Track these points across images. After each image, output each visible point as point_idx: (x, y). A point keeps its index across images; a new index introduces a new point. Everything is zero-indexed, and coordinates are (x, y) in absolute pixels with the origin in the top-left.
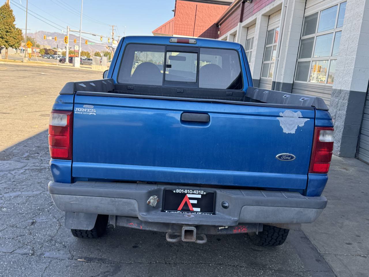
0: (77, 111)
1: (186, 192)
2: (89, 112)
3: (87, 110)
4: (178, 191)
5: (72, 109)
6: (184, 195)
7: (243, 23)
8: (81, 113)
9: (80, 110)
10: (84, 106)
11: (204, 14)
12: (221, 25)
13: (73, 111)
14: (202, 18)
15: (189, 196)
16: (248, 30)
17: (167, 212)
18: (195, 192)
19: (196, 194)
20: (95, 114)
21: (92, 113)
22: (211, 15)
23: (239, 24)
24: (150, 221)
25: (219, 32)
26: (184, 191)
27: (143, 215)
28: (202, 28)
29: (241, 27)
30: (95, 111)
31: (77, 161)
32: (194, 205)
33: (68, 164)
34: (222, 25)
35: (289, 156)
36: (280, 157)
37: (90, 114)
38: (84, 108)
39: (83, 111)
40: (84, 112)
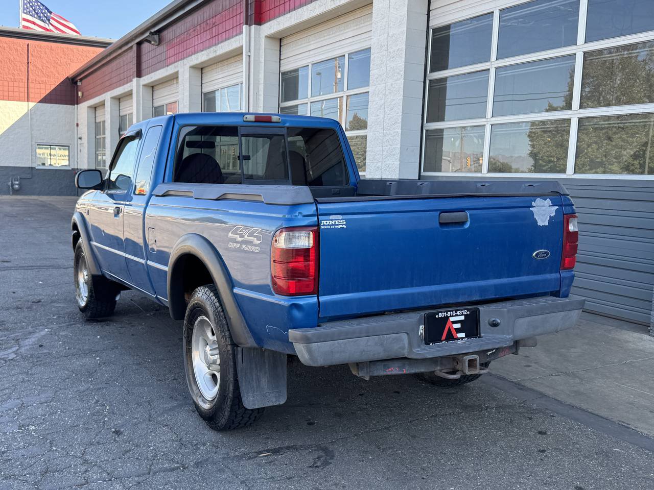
0: (324, 225)
1: (449, 314)
2: (338, 225)
3: (335, 222)
4: (441, 315)
5: (317, 223)
6: (447, 318)
7: (142, 79)
8: (329, 227)
9: (326, 223)
10: (332, 217)
11: (45, 62)
12: (81, 80)
13: (318, 225)
14: (41, 68)
15: (452, 319)
16: (153, 91)
17: (431, 344)
18: (458, 313)
19: (459, 315)
20: (345, 227)
21: (341, 226)
22: (59, 62)
23: (135, 80)
24: (429, 357)
25: (80, 94)
26: (447, 313)
27: (418, 351)
28: (43, 86)
29: (141, 87)
30: (345, 223)
31: (324, 295)
32: (458, 331)
33: (314, 300)
34: (83, 81)
35: (545, 253)
36: (537, 255)
37: (340, 227)
38: (332, 220)
39: (330, 224)
40: (332, 225)
